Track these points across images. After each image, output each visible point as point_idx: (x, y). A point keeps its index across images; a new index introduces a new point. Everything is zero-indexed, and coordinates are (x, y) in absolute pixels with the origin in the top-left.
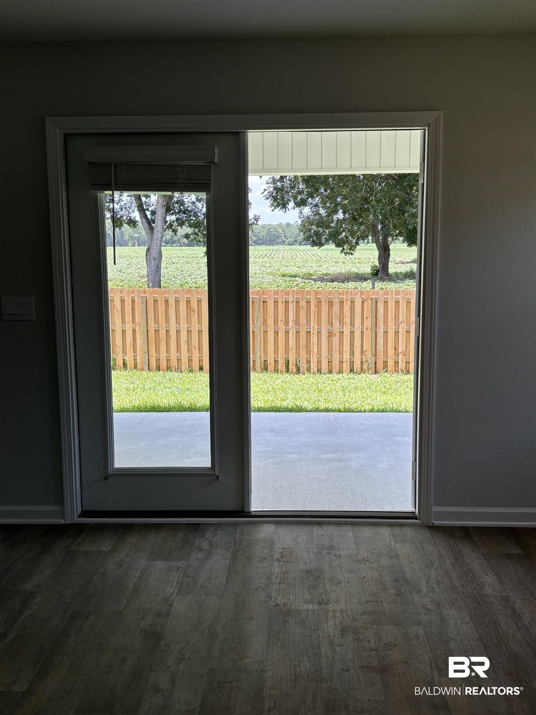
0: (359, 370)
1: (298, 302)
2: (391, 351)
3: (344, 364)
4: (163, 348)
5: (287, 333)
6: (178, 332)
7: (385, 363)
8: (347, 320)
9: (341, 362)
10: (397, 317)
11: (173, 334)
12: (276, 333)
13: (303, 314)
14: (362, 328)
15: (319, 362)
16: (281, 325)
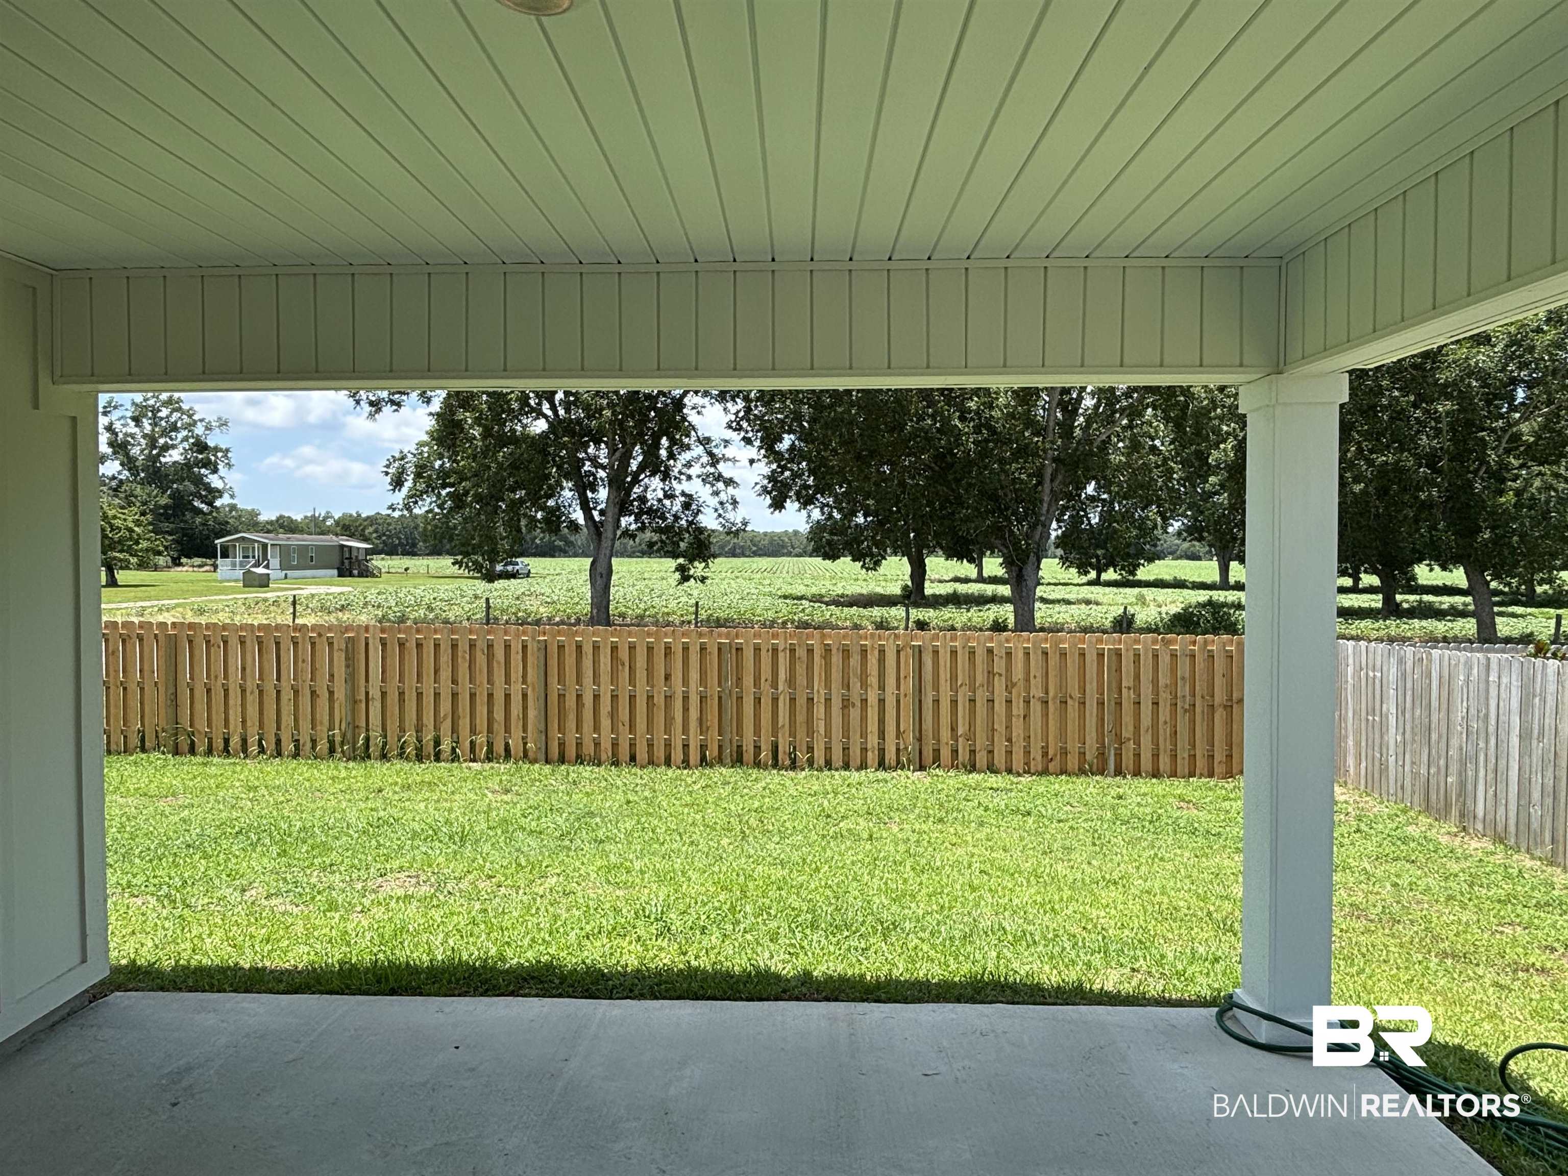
0: (894, 763)
1: (793, 651)
2: (945, 734)
3: (870, 754)
4: (571, 724)
5: (775, 700)
6: (596, 697)
7: (937, 752)
8: (873, 680)
9: (864, 750)
10: (954, 677)
11: (588, 700)
12: (758, 701)
13: (801, 669)
14: (898, 696)
15: (828, 749)
16: (765, 687)
